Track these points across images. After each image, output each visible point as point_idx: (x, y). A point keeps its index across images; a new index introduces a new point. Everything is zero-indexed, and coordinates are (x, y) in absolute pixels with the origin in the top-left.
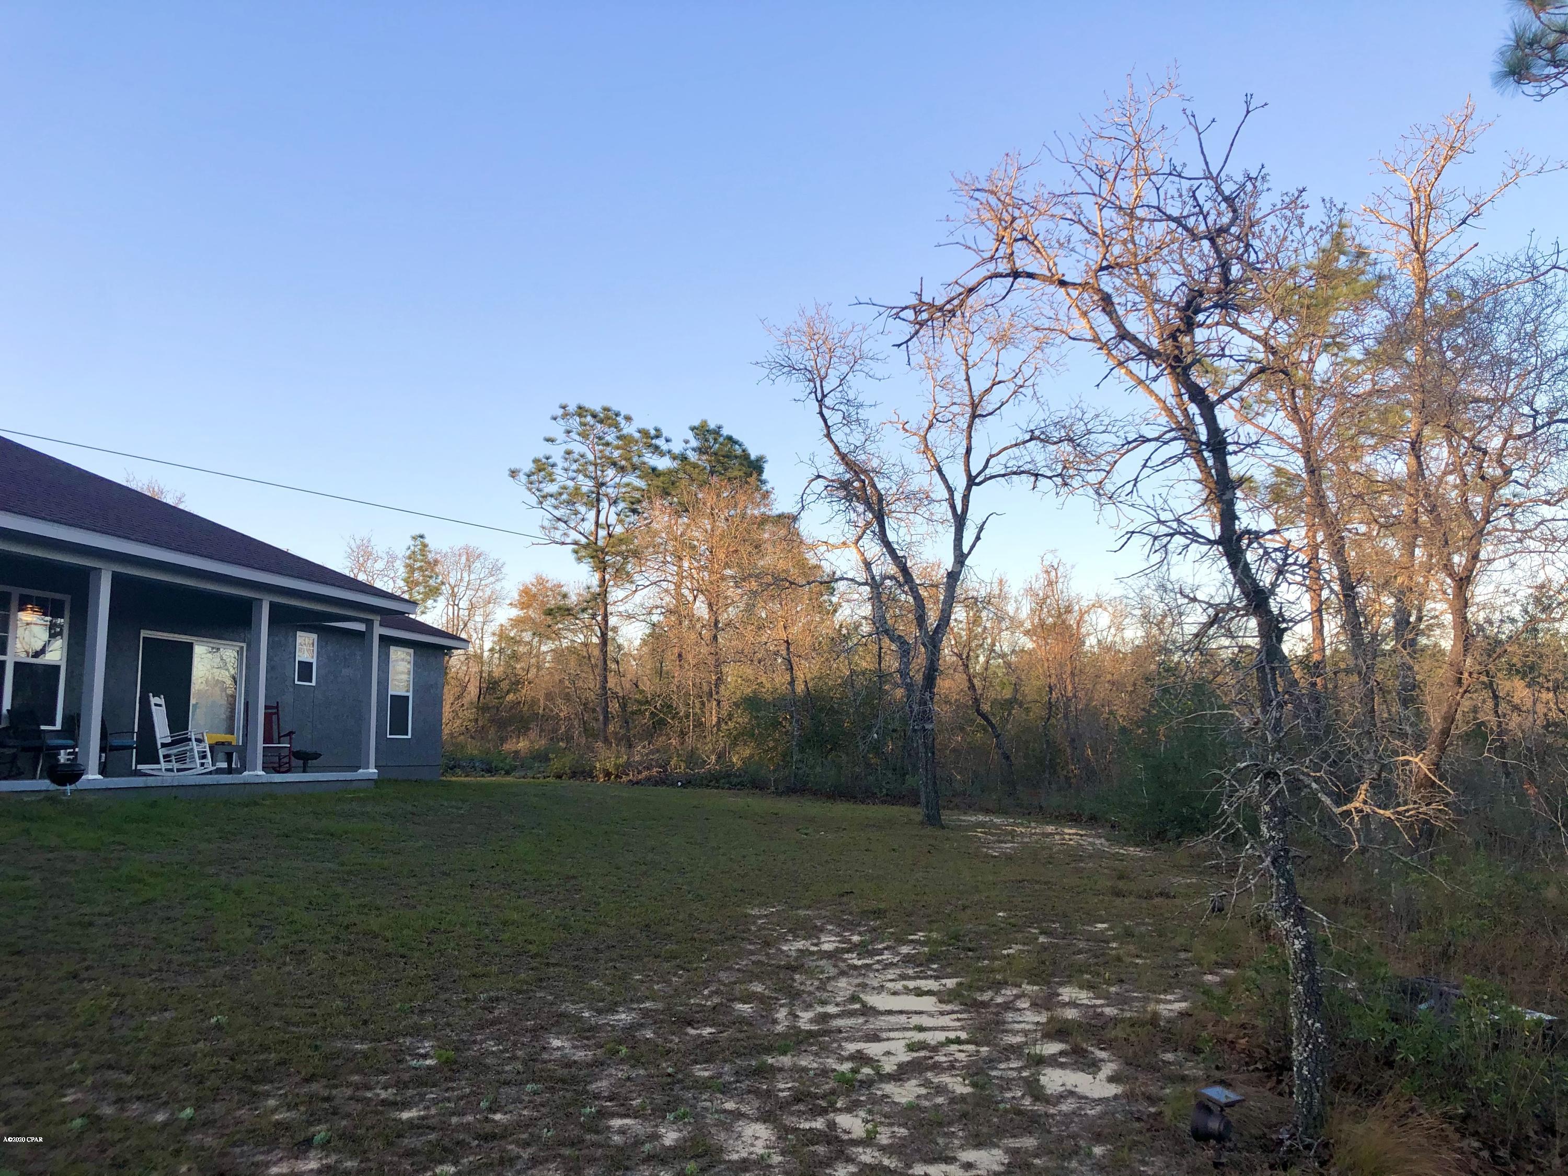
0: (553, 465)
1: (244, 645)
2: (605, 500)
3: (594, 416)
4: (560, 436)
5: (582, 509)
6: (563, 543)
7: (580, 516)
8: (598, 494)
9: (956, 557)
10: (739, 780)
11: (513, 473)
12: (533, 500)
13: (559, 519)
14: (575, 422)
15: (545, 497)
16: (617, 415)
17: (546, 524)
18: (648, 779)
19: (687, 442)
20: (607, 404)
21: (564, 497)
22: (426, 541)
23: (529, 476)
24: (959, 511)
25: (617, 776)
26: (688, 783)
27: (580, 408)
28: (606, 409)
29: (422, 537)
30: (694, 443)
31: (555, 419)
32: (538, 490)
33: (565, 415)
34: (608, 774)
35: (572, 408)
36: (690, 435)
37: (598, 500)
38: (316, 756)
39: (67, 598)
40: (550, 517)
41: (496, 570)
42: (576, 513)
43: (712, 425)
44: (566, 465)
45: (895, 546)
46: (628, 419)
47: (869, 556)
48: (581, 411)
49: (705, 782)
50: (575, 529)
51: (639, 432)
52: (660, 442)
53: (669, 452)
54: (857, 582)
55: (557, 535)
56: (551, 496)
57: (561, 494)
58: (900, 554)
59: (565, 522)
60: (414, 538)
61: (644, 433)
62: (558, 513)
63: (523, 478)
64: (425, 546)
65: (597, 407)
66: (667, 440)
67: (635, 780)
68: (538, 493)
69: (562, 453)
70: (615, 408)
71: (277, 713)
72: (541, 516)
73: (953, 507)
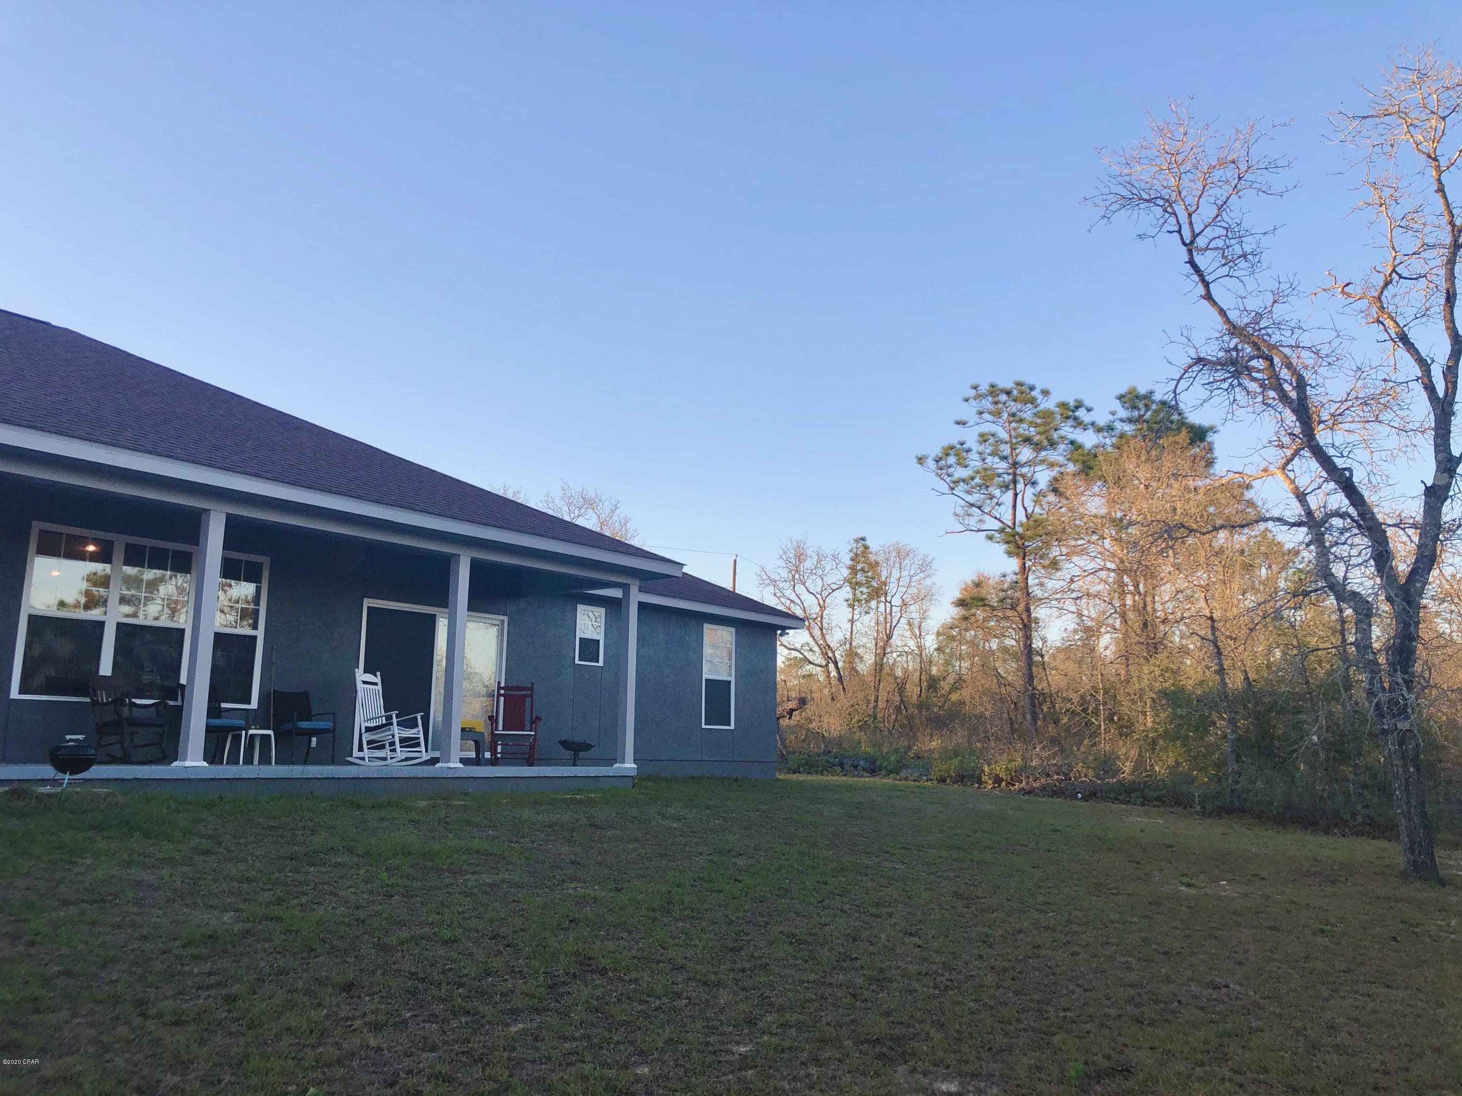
0: (969, 451)
1: (506, 619)
2: (1022, 480)
3: (1008, 393)
4: (972, 418)
5: (997, 492)
6: (979, 531)
7: (995, 500)
8: (1015, 474)
9: (1439, 463)
10: (1156, 794)
11: (921, 460)
12: (945, 488)
13: (972, 505)
14: (987, 403)
15: (956, 482)
16: (1032, 388)
17: (959, 510)
18: (1043, 788)
19: (1113, 413)
20: (1020, 378)
21: (977, 480)
22: (868, 543)
23: (937, 461)
24: (1441, 393)
25: (1008, 784)
26: (1092, 795)
27: (993, 386)
28: (1019, 384)
29: (863, 539)
30: (1123, 413)
31: (967, 400)
32: (949, 476)
33: (978, 397)
34: (998, 780)
35: (984, 388)
36: (1117, 406)
37: (1015, 482)
38: (587, 747)
39: (266, 561)
40: (963, 503)
41: (925, 567)
42: (991, 497)
43: (1142, 390)
44: (981, 448)
45: (1331, 452)
46: (1045, 393)
47: (1303, 482)
48: (993, 391)
49: (1112, 795)
50: (989, 514)
51: (1058, 407)
52: (1081, 413)
53: (1093, 424)
54: (1286, 523)
55: (973, 522)
56: (964, 481)
57: (973, 478)
58: (1340, 463)
59: (979, 508)
60: (856, 541)
61: (1063, 405)
62: (971, 499)
63: (931, 463)
64: (866, 547)
65: (1008, 384)
66: (1089, 410)
67: (1028, 788)
68: (948, 479)
69: (976, 437)
70: (1029, 381)
71: (531, 696)
72: (953, 503)
73: (1430, 389)
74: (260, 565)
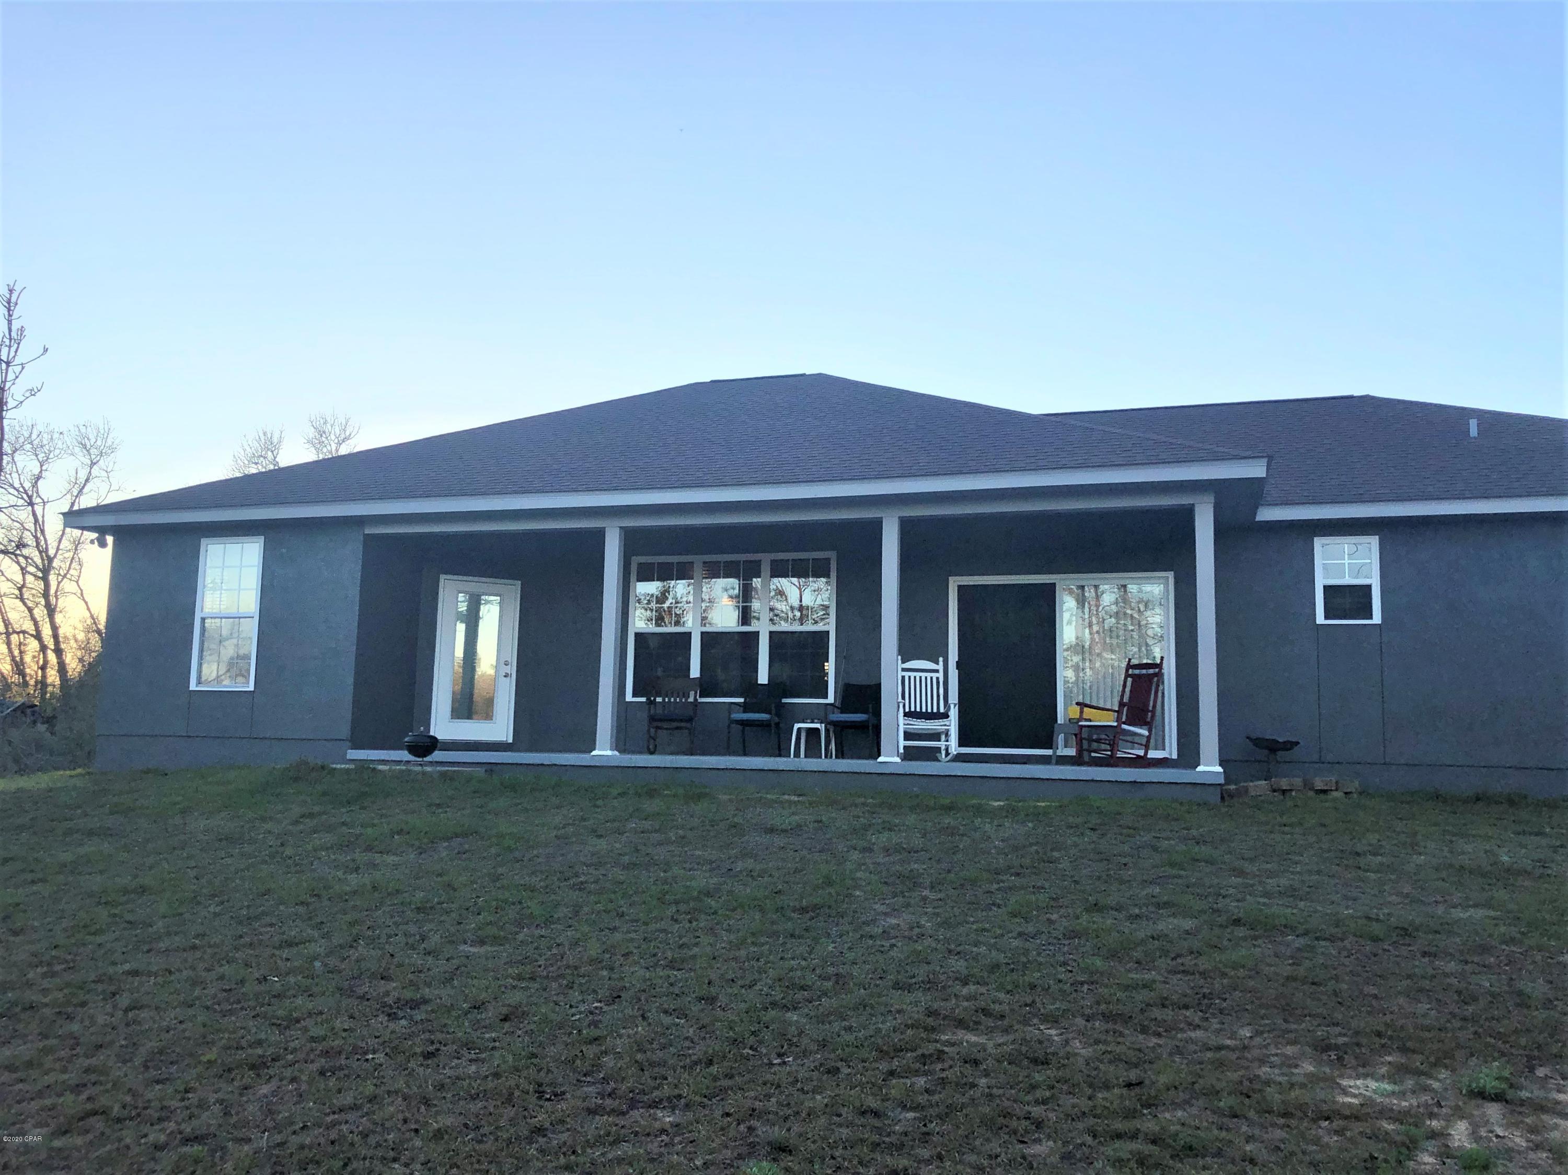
1: (1170, 575)
39: (832, 555)
74: (828, 560)
